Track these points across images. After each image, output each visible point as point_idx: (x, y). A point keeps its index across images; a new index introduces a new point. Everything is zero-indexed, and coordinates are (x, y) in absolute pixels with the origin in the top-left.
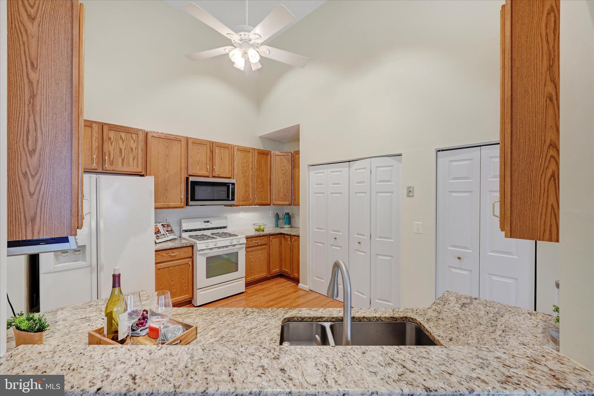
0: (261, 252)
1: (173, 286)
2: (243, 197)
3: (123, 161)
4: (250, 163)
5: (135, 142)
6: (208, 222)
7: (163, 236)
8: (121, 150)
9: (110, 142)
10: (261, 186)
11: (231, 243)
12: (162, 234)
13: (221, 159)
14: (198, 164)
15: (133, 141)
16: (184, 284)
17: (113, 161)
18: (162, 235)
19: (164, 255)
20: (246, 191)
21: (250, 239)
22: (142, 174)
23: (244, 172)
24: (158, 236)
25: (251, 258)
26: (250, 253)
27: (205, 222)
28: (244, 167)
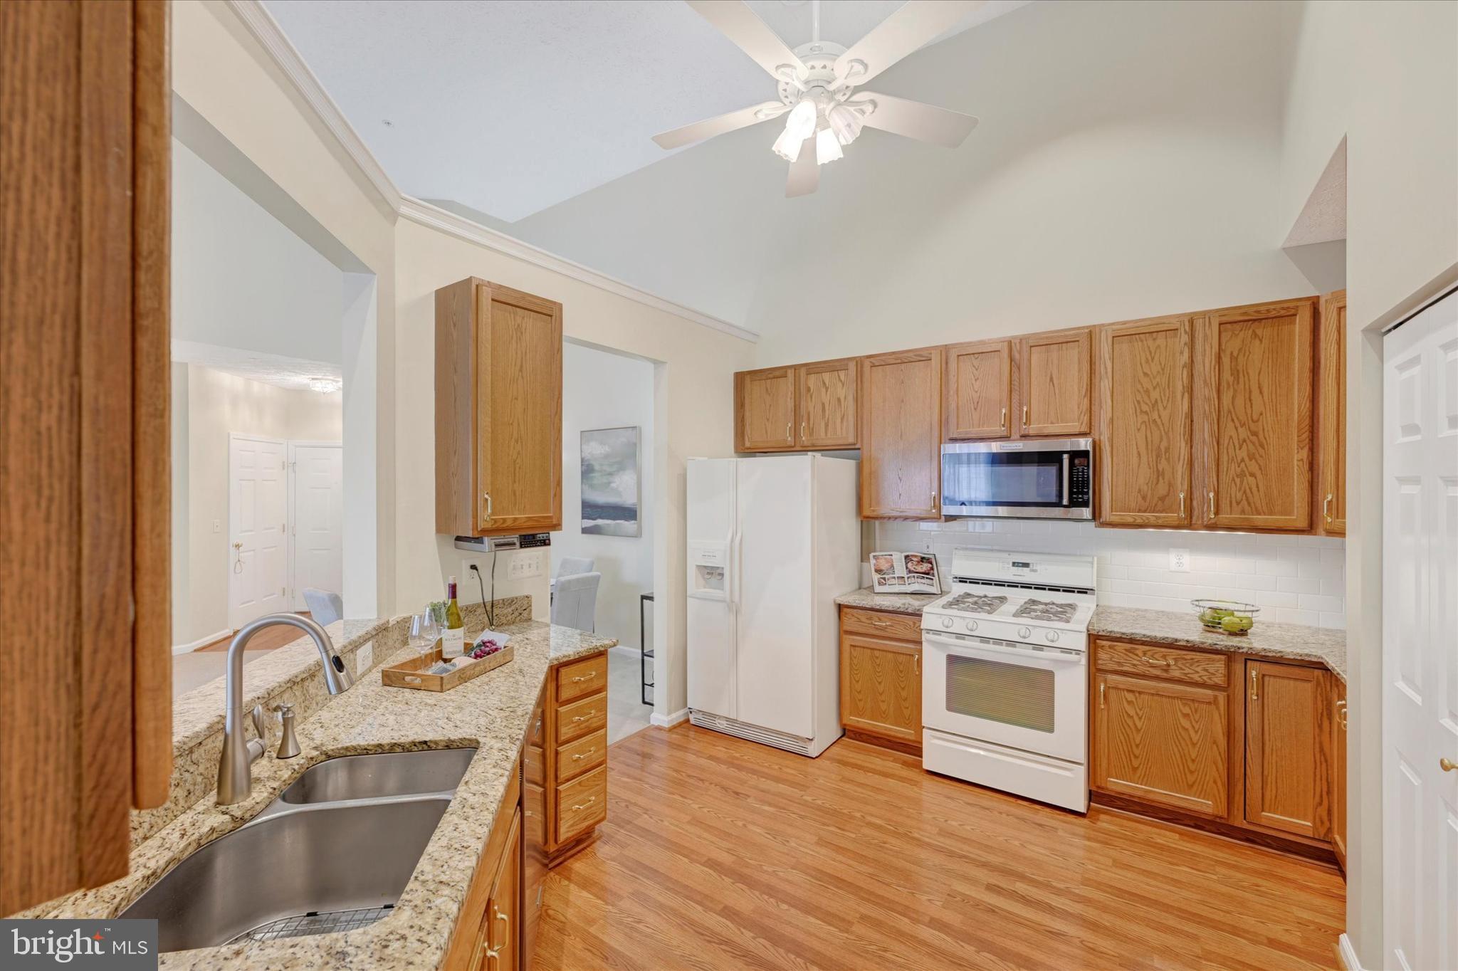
0: (1187, 710)
1: (881, 694)
2: (1144, 498)
3: (827, 425)
4: (1178, 371)
5: (843, 385)
6: (1026, 565)
7: (896, 581)
8: (823, 404)
9: (809, 395)
10: (1243, 454)
11: (1024, 637)
12: (896, 576)
13: (1051, 379)
14: (975, 409)
15: (840, 384)
16: (904, 700)
17: (813, 429)
18: (894, 578)
19: (863, 619)
20: (1160, 474)
21: (1128, 646)
22: (857, 447)
23: (1145, 408)
24: (884, 579)
25: (1132, 712)
26: (1130, 697)
27: (1014, 564)
28: (1147, 391)
